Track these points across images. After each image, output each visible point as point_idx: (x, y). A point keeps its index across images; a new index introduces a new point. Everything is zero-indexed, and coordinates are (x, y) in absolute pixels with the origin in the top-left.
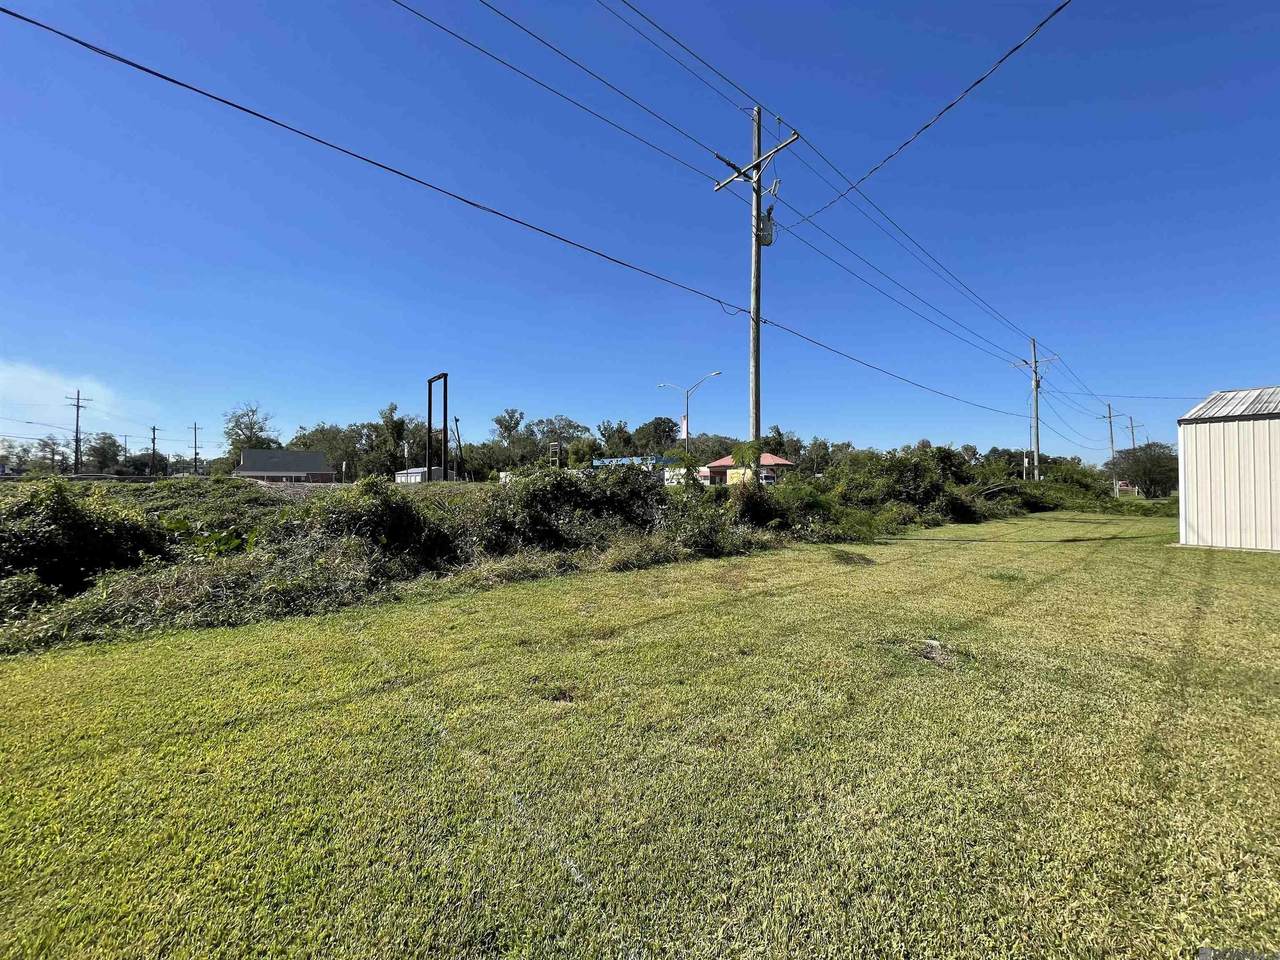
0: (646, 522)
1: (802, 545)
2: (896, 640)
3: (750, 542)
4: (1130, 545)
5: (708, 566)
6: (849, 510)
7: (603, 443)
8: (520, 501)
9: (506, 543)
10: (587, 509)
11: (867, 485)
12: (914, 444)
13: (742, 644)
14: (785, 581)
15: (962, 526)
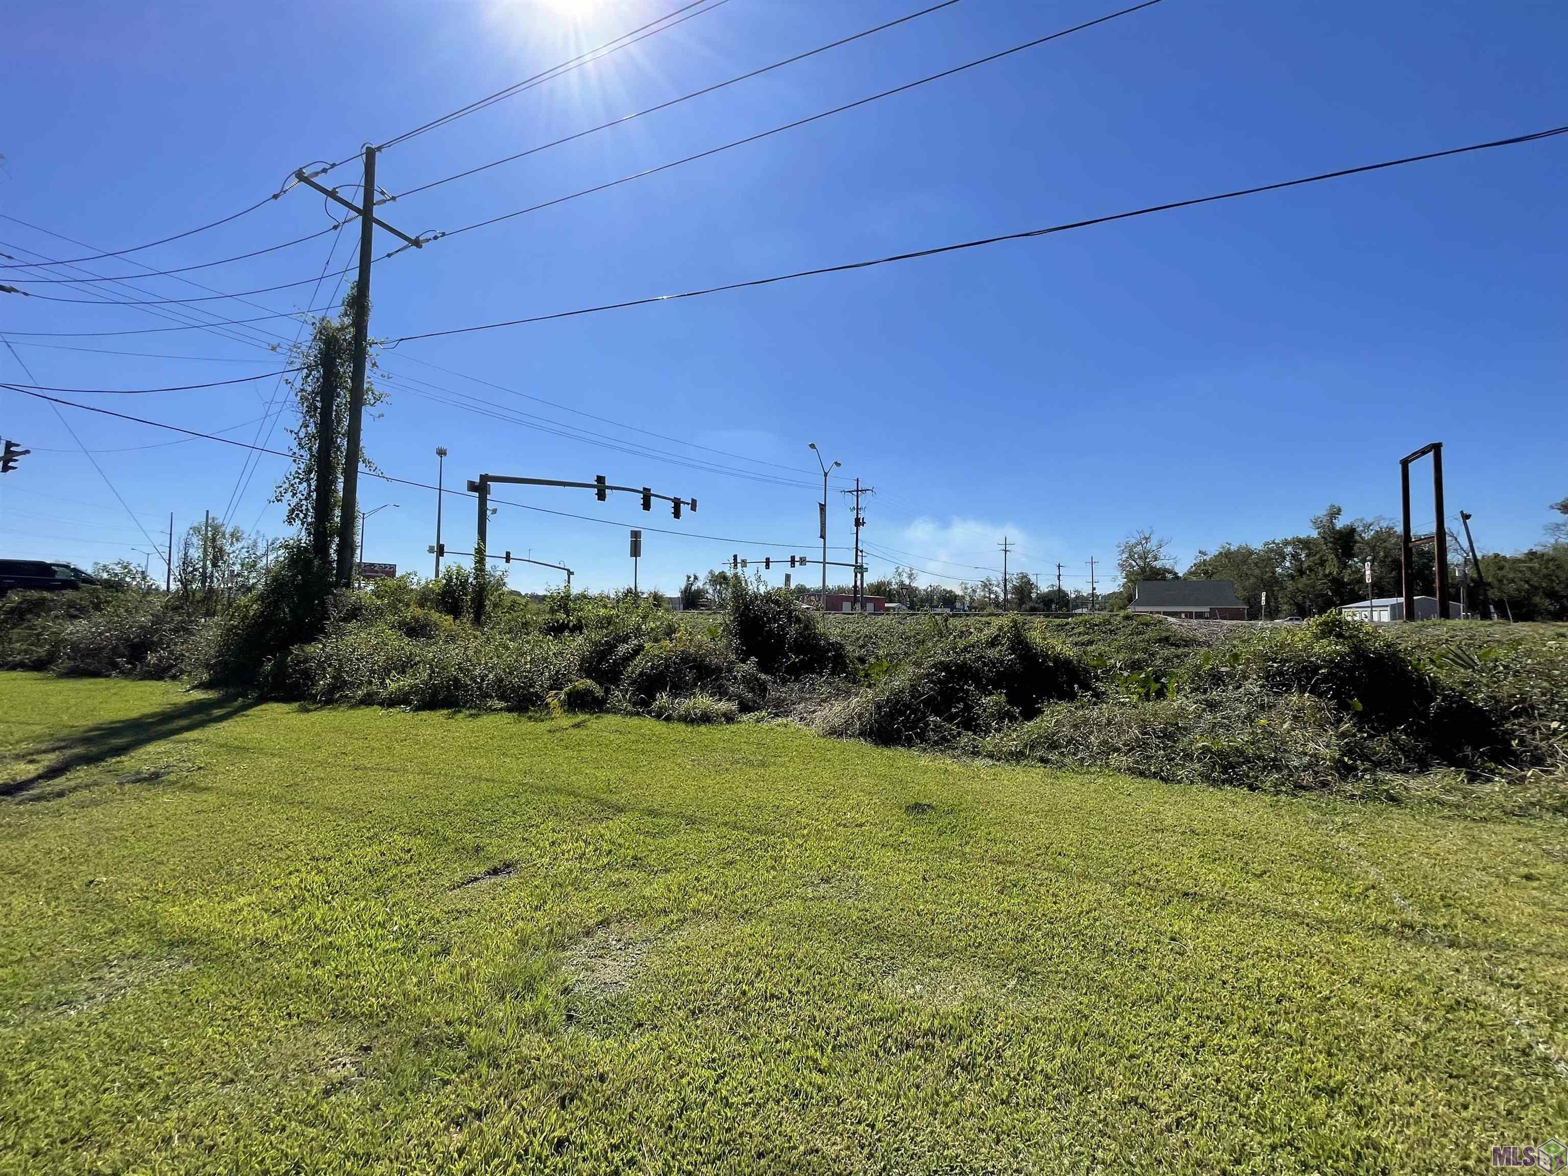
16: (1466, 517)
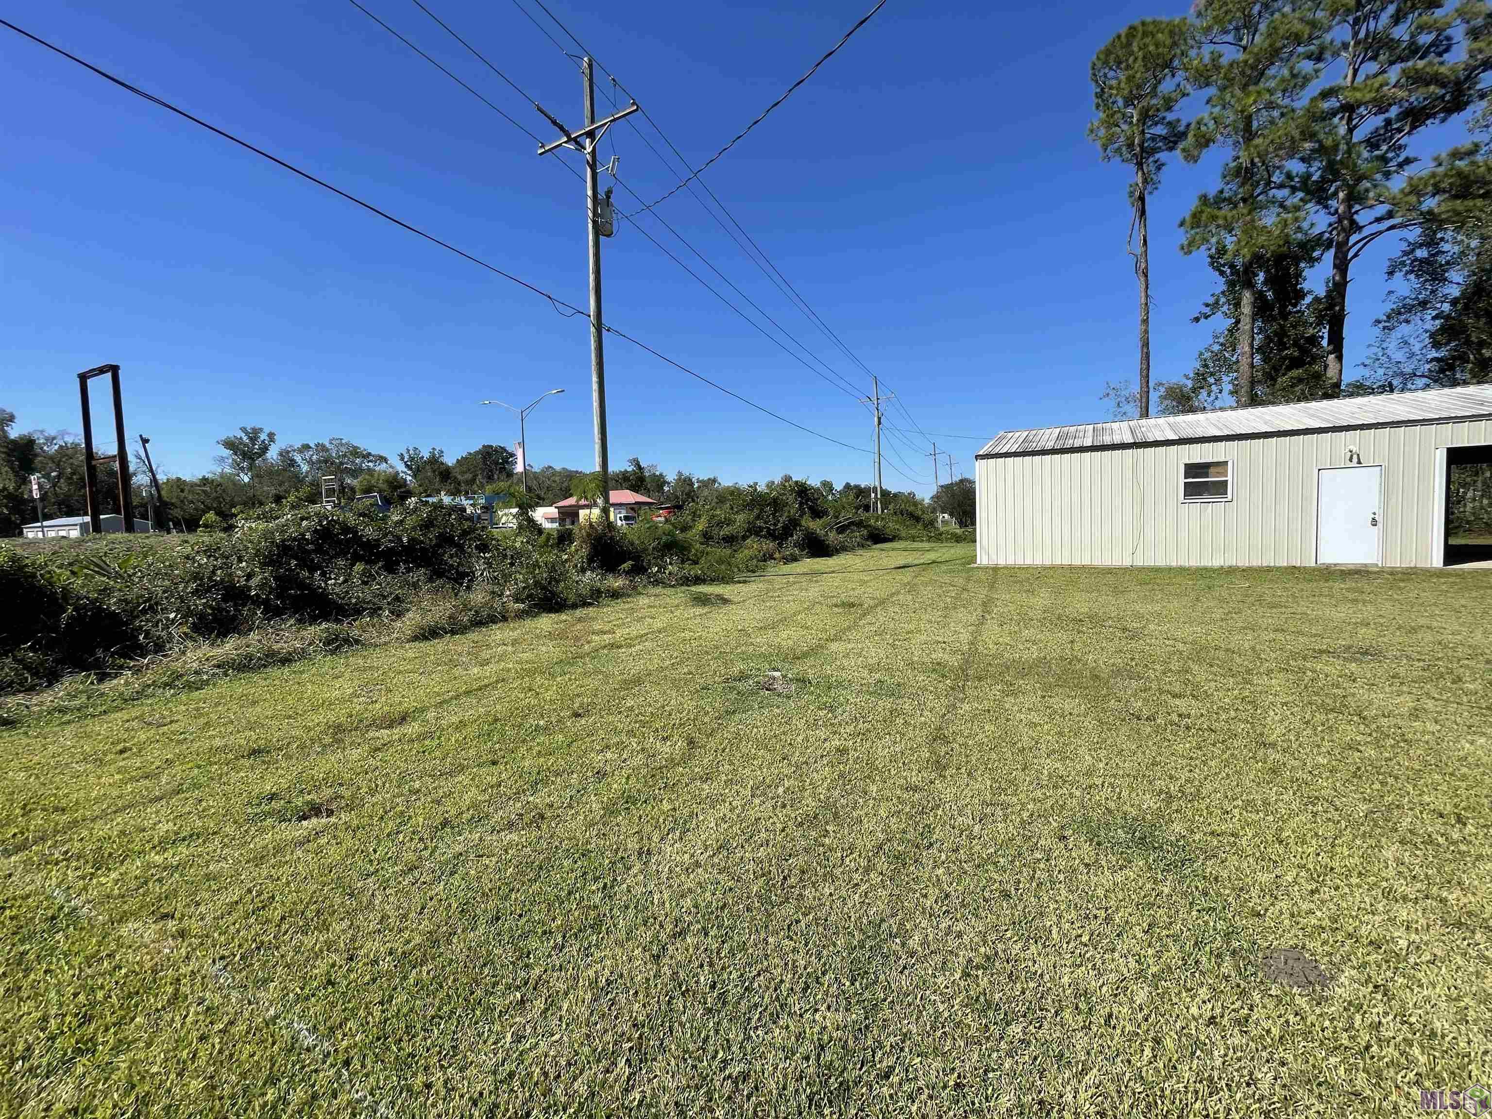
0: (464, 575)
1: (659, 590)
2: (743, 677)
3: (599, 591)
4: (944, 567)
5: (546, 622)
6: (709, 549)
7: (409, 478)
8: (256, 555)
9: (234, 618)
10: (375, 563)
11: (729, 522)
12: (777, 480)
13: (576, 705)
14: (636, 629)
15: (818, 559)
16: (145, 441)
